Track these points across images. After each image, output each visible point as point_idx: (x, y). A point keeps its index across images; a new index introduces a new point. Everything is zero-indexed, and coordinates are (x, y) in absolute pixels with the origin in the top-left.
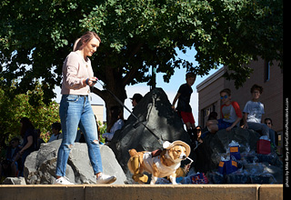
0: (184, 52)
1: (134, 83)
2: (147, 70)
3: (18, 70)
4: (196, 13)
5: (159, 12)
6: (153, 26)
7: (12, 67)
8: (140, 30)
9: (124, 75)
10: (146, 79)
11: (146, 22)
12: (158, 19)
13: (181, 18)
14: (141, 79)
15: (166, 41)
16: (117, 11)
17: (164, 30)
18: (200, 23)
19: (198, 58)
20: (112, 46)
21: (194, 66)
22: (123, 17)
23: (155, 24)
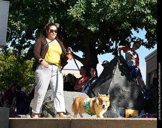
0: (138, 32)
1: (103, 53)
2: (112, 45)
3: (26, 44)
4: (147, 5)
5: (121, 5)
6: (117, 14)
7: (22, 42)
8: (108, 17)
9: (96, 48)
10: (111, 51)
11: (113, 11)
12: (120, 9)
13: (136, 8)
14: (108, 51)
15: (126, 24)
16: (92, 4)
17: (125, 17)
18: (149, 11)
19: (147, 36)
20: (89, 28)
21: (144, 41)
22: (97, 8)
23: (119, 13)
